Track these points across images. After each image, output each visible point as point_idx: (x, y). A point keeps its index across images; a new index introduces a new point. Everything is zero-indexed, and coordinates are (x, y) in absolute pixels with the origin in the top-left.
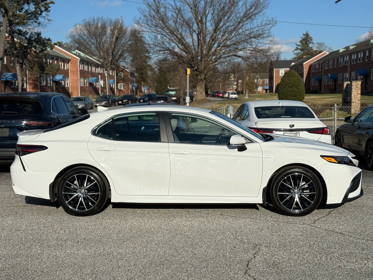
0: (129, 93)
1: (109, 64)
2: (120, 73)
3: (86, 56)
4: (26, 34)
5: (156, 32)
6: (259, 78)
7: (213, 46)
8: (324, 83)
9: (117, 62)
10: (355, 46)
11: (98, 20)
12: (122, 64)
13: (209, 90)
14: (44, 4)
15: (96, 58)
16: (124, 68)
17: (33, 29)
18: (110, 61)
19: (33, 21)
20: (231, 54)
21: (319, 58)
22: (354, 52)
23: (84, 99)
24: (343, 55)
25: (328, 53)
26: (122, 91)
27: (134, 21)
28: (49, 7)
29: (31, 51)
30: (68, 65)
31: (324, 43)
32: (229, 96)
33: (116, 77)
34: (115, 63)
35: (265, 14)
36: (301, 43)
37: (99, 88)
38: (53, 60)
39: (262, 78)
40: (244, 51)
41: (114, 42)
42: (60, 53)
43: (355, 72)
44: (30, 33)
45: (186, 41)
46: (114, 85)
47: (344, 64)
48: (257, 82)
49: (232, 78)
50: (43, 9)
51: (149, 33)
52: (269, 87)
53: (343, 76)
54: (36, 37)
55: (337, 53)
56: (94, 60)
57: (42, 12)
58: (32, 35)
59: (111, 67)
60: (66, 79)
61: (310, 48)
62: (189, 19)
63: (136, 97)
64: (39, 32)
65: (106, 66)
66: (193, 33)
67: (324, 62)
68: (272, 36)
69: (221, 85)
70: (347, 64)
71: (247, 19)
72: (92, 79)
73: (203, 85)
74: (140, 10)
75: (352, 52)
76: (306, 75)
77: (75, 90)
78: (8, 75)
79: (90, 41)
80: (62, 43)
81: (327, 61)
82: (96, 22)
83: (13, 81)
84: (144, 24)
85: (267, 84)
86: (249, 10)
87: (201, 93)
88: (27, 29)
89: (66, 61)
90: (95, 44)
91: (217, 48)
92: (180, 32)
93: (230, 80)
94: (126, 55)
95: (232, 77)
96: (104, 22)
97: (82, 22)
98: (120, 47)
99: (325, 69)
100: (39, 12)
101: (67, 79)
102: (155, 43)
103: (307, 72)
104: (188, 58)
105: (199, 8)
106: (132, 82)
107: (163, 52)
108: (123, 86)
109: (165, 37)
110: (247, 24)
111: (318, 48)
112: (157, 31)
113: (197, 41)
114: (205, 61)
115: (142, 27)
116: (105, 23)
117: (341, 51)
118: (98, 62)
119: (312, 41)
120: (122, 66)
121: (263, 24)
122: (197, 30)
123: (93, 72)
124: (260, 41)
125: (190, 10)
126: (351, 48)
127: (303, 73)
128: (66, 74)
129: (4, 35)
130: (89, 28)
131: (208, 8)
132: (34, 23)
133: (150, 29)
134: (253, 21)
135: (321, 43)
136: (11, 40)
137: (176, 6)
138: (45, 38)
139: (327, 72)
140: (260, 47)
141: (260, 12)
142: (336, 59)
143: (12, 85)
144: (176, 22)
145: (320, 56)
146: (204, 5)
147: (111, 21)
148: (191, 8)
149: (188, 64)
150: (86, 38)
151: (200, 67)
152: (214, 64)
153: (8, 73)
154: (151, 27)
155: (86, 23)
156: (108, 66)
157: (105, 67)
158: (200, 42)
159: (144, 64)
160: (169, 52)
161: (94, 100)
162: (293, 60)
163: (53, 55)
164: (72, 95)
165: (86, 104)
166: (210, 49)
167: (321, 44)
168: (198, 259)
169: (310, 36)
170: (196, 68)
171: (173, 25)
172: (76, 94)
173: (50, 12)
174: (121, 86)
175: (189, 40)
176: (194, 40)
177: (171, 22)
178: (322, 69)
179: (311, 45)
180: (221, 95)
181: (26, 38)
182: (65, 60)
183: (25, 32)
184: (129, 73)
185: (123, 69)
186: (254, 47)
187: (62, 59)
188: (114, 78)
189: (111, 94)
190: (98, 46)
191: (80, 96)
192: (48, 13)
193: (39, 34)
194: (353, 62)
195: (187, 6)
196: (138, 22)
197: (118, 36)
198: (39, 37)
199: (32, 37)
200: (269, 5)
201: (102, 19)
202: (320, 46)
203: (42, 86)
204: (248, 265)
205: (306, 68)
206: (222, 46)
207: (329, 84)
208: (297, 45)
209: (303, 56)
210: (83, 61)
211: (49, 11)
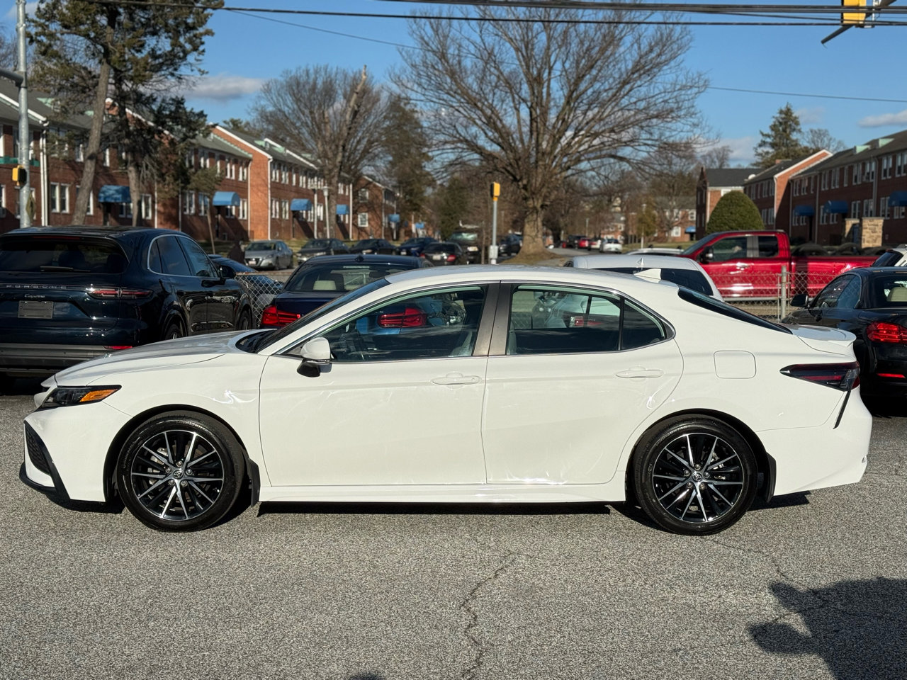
0: (380, 235)
1: (336, 170)
2: (363, 190)
3: (288, 151)
4: (151, 101)
5: (437, 101)
6: (674, 208)
7: (564, 134)
8: (819, 222)
9: (356, 167)
10: (890, 140)
11: (316, 72)
12: (367, 170)
13: (563, 232)
14: (192, 35)
15: (308, 156)
16: (371, 180)
17: (166, 90)
18: (338, 164)
19: (167, 73)
20: (604, 152)
21: (811, 166)
22: (887, 154)
23: (273, 246)
24: (864, 158)
25: (831, 155)
26: (366, 232)
27: (390, 75)
28: (202, 43)
29: (162, 138)
30: (245, 170)
31: (826, 131)
32: (602, 246)
33: (354, 199)
34: (353, 167)
35: (682, 65)
36: (772, 130)
37: (313, 223)
38: (213, 159)
39: (681, 207)
40: (632, 147)
41: (348, 123)
42: (229, 144)
43: (888, 198)
44: (159, 100)
45: (504, 122)
46: (347, 216)
47: (865, 180)
48: (671, 216)
49: (615, 206)
50: (188, 47)
51: (422, 103)
52: (697, 229)
53: (861, 206)
54: (173, 108)
55: (850, 153)
56: (305, 161)
57: (186, 53)
58: (164, 104)
59: (339, 176)
60: (241, 203)
61: (793, 141)
62: (511, 73)
63: (390, 245)
64: (180, 97)
65: (329, 174)
66: (520, 103)
67: (821, 174)
68: (698, 115)
69: (587, 221)
70: (871, 181)
71: (640, 75)
72: (299, 203)
73: (539, 220)
74: (404, 53)
75: (883, 152)
76: (779, 202)
77: (260, 227)
78: (111, 192)
79: (299, 118)
80: (241, 123)
81: (828, 172)
82: (312, 77)
83: (124, 204)
84: (412, 84)
85: (692, 222)
86: (646, 54)
87: (533, 239)
88: (154, 91)
89: (242, 163)
90: (310, 124)
91: (573, 138)
92: (490, 101)
93: (613, 210)
94: (376, 151)
95: (616, 204)
96: (330, 76)
97: (281, 76)
98: (364, 132)
99: (823, 189)
100: (181, 55)
101: (243, 202)
102: (436, 126)
103: (780, 197)
104: (508, 159)
105: (536, 50)
106: (389, 211)
107: (453, 146)
108: (369, 220)
109: (456, 113)
110: (640, 86)
111: (813, 142)
112: (440, 99)
113: (528, 123)
114: (545, 168)
115: (406, 90)
116: (331, 81)
117: (860, 149)
118: (312, 165)
119: (799, 127)
120: (368, 176)
121: (678, 87)
122: (529, 99)
123: (302, 188)
124: (669, 125)
125: (513, 53)
126: (882, 143)
127: (773, 197)
128: (240, 190)
129: (102, 103)
130: (296, 91)
131: (556, 49)
132: (169, 77)
133: (424, 95)
134: (654, 79)
135: (819, 130)
136: (119, 114)
137: (484, 44)
138: (191, 112)
139: (825, 196)
140: (670, 137)
141: (672, 58)
142: (846, 167)
143: (122, 213)
144: (482, 80)
145: (812, 160)
146: (546, 43)
147: (346, 76)
148: (517, 50)
149: (507, 174)
150: (290, 111)
151: (534, 181)
152: (564, 174)
153: (109, 187)
154: (425, 89)
155: (291, 78)
156: (333, 174)
157: (327, 177)
158: (535, 124)
159: (418, 172)
160: (465, 147)
161: (296, 249)
162: (753, 169)
163: (213, 149)
164: (253, 238)
165: (277, 258)
166: (556, 140)
167: (819, 134)
168: (378, 575)
169: (794, 115)
170: (525, 182)
171: (475, 87)
172: (261, 233)
173: (205, 53)
174: (364, 220)
175: (510, 120)
176: (522, 121)
177: (471, 81)
178: (815, 190)
179: (794, 136)
180: (587, 244)
181: (152, 111)
182: (240, 160)
183: (149, 98)
184: (383, 192)
185: (370, 183)
186: (656, 137)
187: (232, 159)
188: (349, 201)
189: (341, 236)
190: (317, 130)
191: (269, 239)
192: (201, 57)
193: (179, 102)
194: (885, 175)
195: (508, 45)
196: (399, 78)
197: (356, 108)
198: (180, 108)
199: (164, 109)
200: (691, 44)
201: (326, 71)
202: (818, 137)
203: (186, 215)
204: (474, 591)
205: (779, 187)
206: (582, 135)
207: (831, 223)
208: (763, 135)
209: (775, 160)
210: (279, 163)
211: (204, 51)
